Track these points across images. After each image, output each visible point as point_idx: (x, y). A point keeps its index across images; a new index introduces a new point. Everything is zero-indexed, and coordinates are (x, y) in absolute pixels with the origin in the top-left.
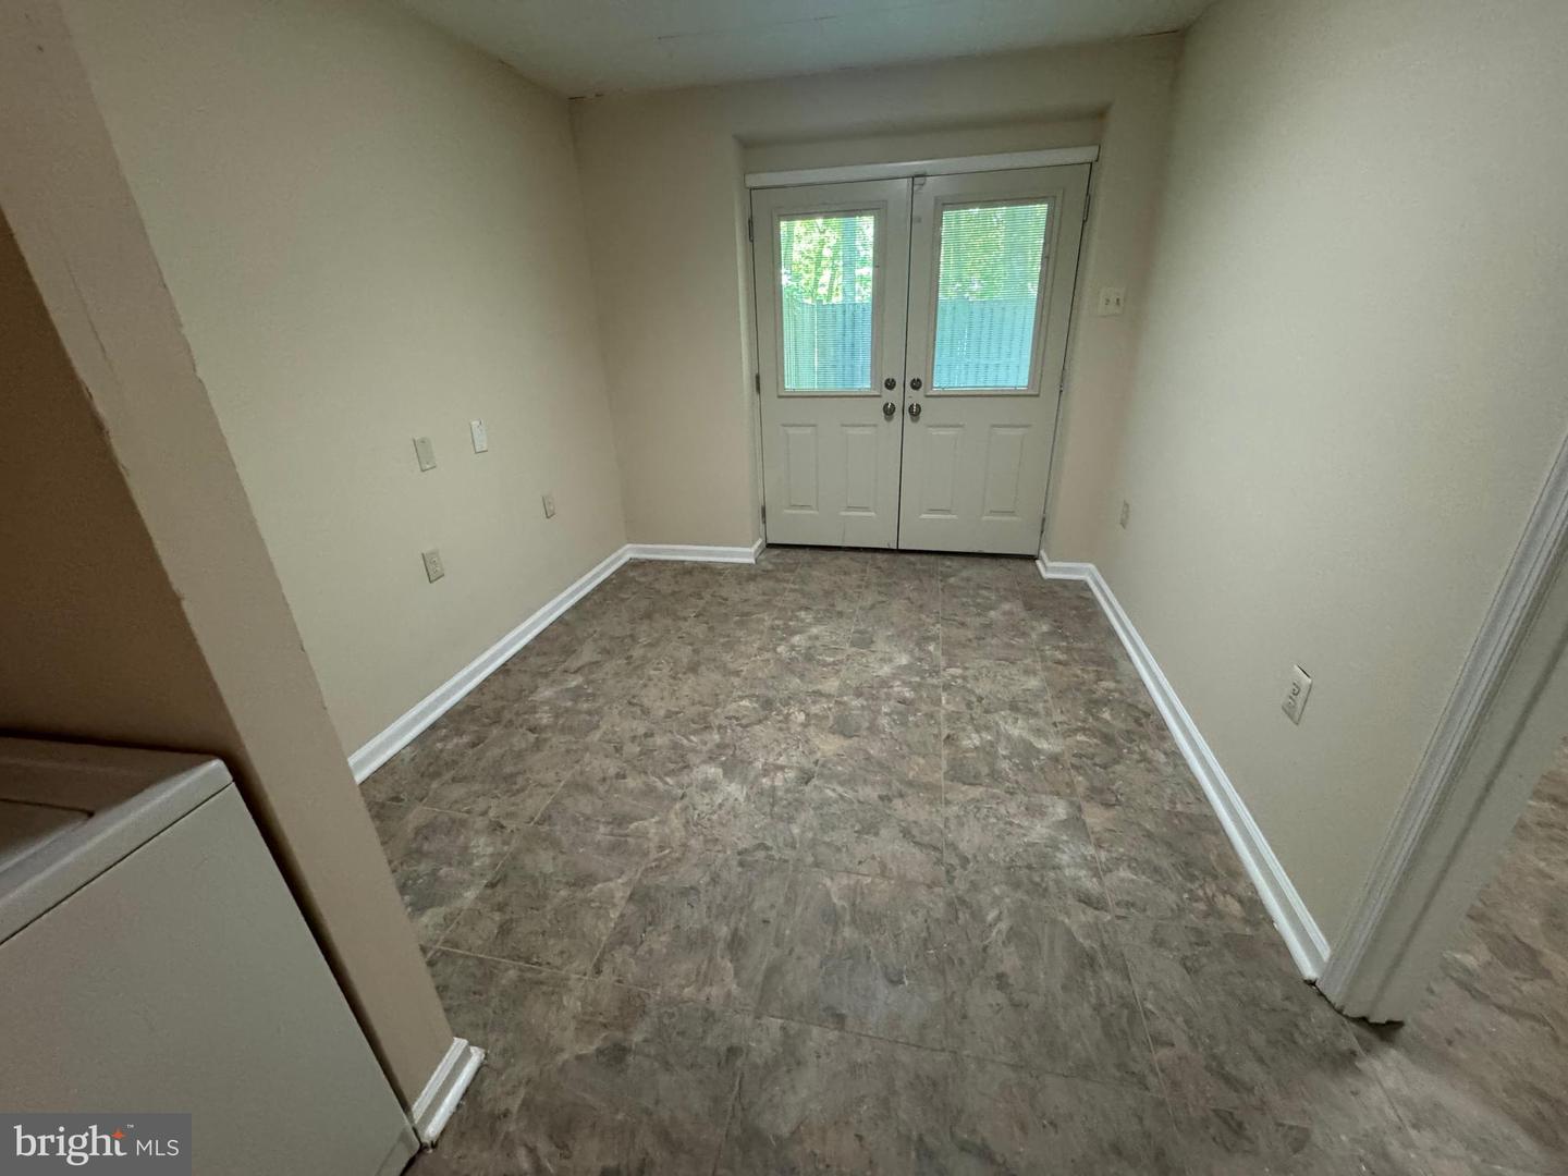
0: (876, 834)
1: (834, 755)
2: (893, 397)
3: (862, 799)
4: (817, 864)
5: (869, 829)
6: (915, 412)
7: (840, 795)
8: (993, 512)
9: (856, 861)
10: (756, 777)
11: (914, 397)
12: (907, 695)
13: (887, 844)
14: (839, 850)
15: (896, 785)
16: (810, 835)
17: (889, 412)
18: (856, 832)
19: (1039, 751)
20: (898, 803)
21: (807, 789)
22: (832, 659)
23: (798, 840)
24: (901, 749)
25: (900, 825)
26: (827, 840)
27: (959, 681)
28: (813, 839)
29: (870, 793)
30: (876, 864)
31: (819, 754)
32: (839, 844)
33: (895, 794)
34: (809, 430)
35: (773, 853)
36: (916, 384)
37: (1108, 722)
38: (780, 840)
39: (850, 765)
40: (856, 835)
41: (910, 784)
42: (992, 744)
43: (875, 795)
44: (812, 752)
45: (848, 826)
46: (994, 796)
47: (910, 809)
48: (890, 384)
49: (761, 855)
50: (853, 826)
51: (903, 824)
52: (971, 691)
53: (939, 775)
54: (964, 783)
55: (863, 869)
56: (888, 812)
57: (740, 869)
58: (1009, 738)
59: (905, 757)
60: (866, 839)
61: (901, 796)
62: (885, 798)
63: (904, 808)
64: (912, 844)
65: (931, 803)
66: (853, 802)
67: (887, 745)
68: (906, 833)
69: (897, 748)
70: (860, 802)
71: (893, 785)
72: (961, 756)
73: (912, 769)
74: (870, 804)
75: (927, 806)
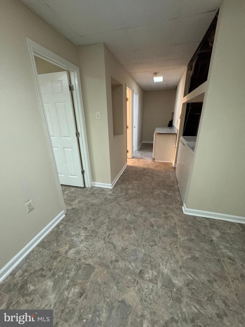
0: (122, 248)
3: (124, 261)
4: (138, 240)
5: (124, 249)
7: (130, 263)
9: (128, 240)
13: (120, 244)
14: (132, 244)
15: (111, 267)
16: (139, 249)
18: (127, 249)
20: (114, 258)
21: (140, 268)
23: (142, 248)
25: (116, 250)
26: (135, 247)
28: (138, 247)
29: (121, 264)
30: (124, 239)
31: (136, 288)
33: (113, 262)
35: (148, 244)
38: (147, 248)
39: (125, 280)
40: (128, 248)
41: (108, 267)
43: (120, 263)
44: (139, 290)
45: (129, 251)
47: (111, 255)
49: (151, 244)
50: (128, 251)
51: (115, 250)
53: (96, 270)
54: (90, 265)
55: (127, 238)
56: (117, 255)
57: (155, 240)
59: (104, 283)
60: (125, 246)
61: (112, 261)
62: (117, 261)
63: (112, 256)
64: (114, 244)
65: (104, 258)
66: (127, 260)
67: (108, 292)
68: (115, 248)
69: (105, 289)
70: (124, 259)
71: (113, 267)
72: (84, 281)
73: (104, 275)
74: (122, 259)
75: (106, 256)
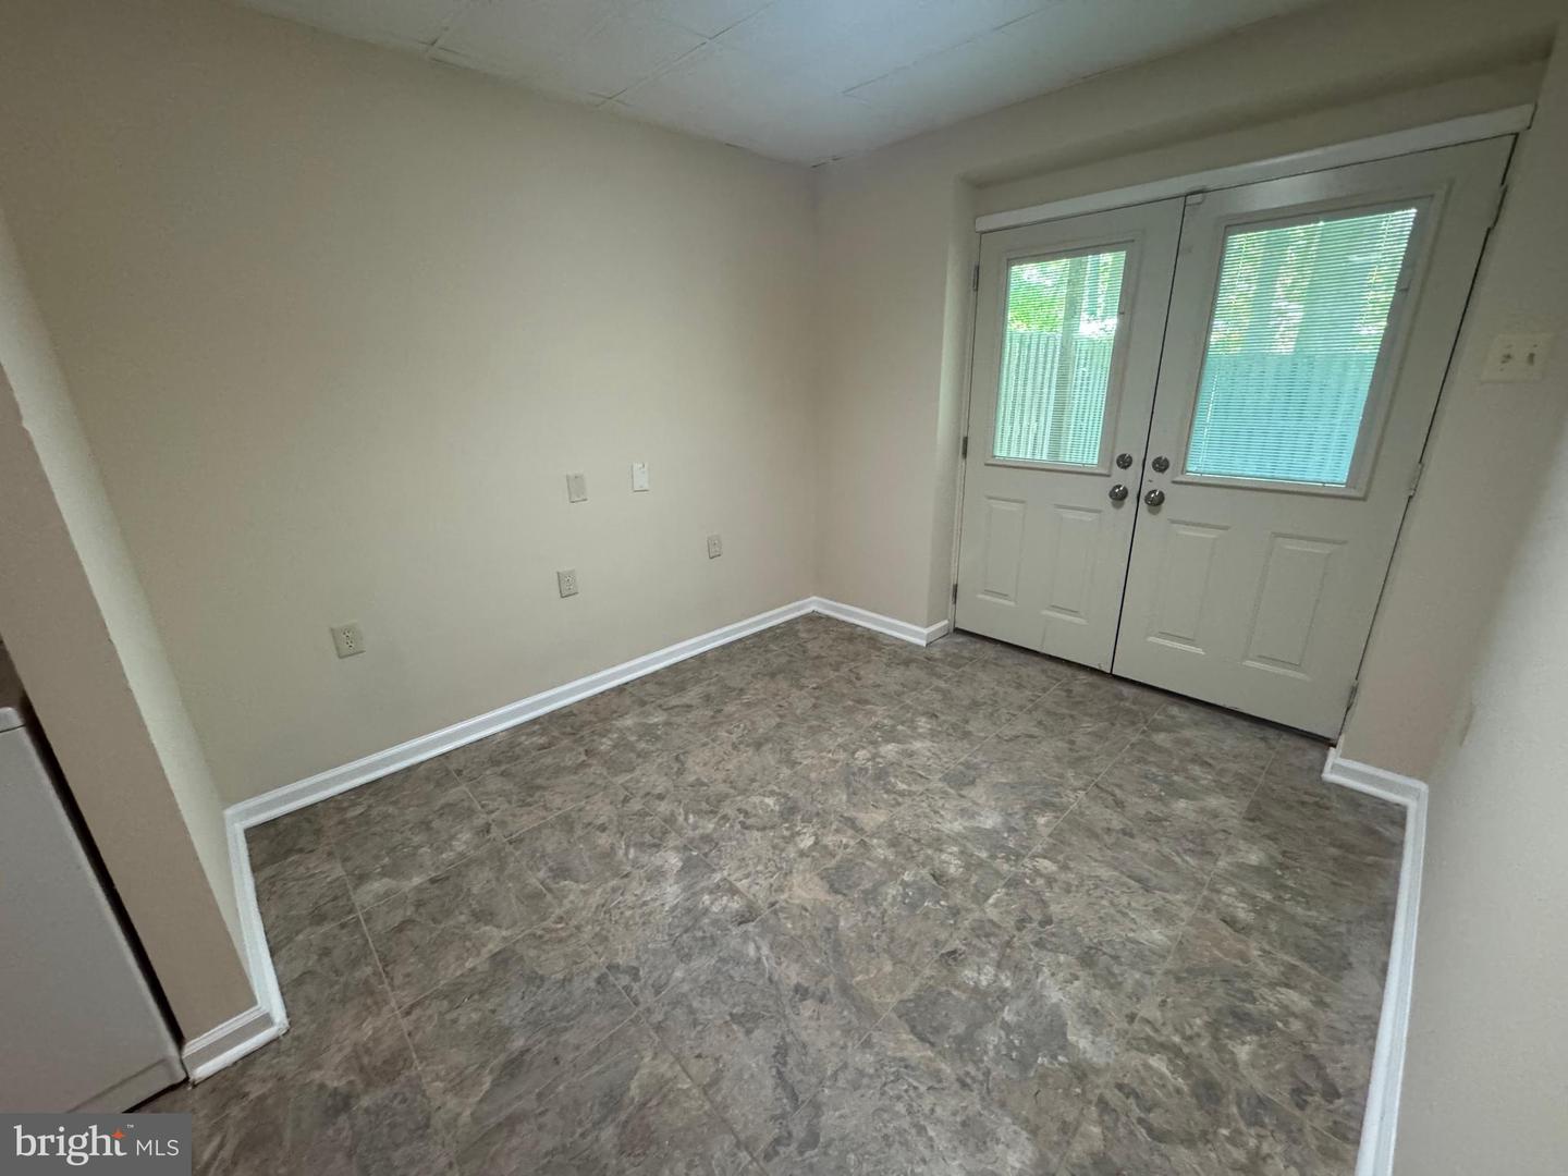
0: (748, 1032)
1: (798, 906)
2: (1128, 479)
3: (776, 978)
4: (659, 1028)
5: (747, 1020)
6: (1156, 501)
7: (759, 959)
8: (1261, 658)
9: (697, 1052)
10: (703, 891)
11: (1156, 481)
12: (952, 870)
13: (749, 1056)
14: (695, 1023)
15: (830, 983)
16: (686, 988)
17: (1119, 496)
18: (731, 1014)
19: (1065, 1046)
20: (808, 1008)
21: (735, 931)
22: (905, 787)
23: (672, 984)
24: (878, 937)
25: (783, 1038)
26: (695, 1004)
27: (1040, 882)
28: (684, 995)
29: (792, 974)
30: (713, 1070)
31: (784, 896)
32: (701, 1018)
33: (818, 993)
34: (1015, 507)
35: (636, 986)
36: (1161, 465)
37: (1235, 1064)
38: (656, 974)
39: (804, 927)
40: (728, 1018)
41: (845, 989)
42: (1003, 995)
43: (794, 980)
44: (780, 890)
45: (731, 1002)
46: (937, 1075)
47: (813, 1024)
48: (1125, 462)
49: (625, 980)
50: (734, 1005)
51: (789, 1039)
52: (1044, 904)
53: (892, 1000)
54: (913, 1030)
55: (695, 1067)
56: (788, 1011)
57: (592, 985)
58: (1036, 1000)
59: (874, 951)
60: (732, 1030)
61: (822, 1000)
62: (801, 992)
63: (811, 1018)
64: (774, 1072)
65: (847, 1031)
66: (763, 976)
67: (867, 924)
68: (781, 1052)
69: (875, 935)
70: (770, 980)
71: (825, 980)
72: (944, 988)
73: (867, 971)
74: (778, 989)
75: (838, 1033)
